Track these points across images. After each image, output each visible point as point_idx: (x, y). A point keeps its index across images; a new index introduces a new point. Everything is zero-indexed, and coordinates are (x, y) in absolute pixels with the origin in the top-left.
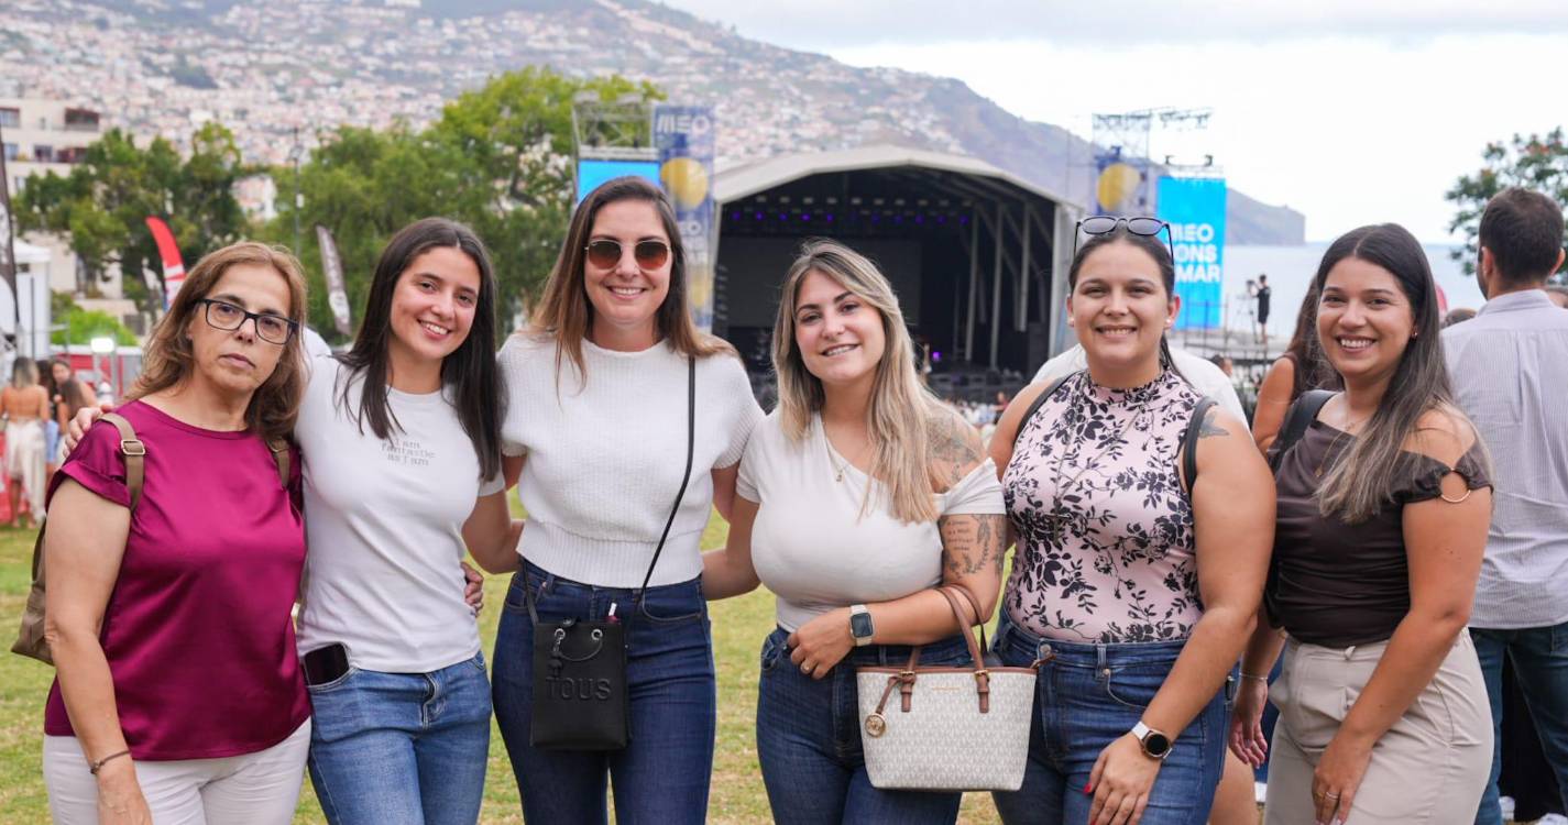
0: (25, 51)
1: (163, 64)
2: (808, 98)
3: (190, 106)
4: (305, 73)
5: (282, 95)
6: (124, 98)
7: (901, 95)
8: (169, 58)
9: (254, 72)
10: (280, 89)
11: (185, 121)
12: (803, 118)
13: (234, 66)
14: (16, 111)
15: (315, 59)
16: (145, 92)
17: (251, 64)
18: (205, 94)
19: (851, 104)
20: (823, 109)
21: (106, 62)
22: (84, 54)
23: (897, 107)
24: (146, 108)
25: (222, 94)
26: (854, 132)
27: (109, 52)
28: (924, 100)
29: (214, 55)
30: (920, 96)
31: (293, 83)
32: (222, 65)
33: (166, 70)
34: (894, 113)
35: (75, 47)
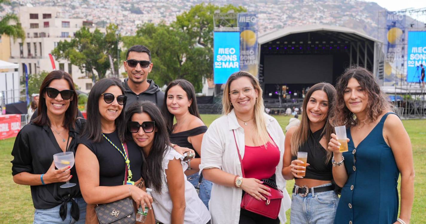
0: (88, 5)
1: (128, 7)
2: (326, 10)
3: (135, 19)
4: (169, 8)
5: (162, 15)
6: (116, 18)
7: (356, 8)
8: (129, 5)
9: (154, 8)
10: (162, 13)
11: (134, 24)
12: (324, 16)
13: (148, 7)
14: (69, 22)
15: (172, 4)
16: (122, 16)
17: (153, 6)
18: (139, 16)
19: (339, 12)
20: (330, 13)
21: (111, 7)
22: (104, 5)
23: (355, 12)
24: (122, 20)
25: (144, 15)
26: (340, 20)
27: (112, 4)
28: (363, 9)
29: (142, 4)
30: (363, 8)
31: (165, 12)
32: (145, 7)
33: (128, 9)
34: (354, 14)
35: (102, 3)
